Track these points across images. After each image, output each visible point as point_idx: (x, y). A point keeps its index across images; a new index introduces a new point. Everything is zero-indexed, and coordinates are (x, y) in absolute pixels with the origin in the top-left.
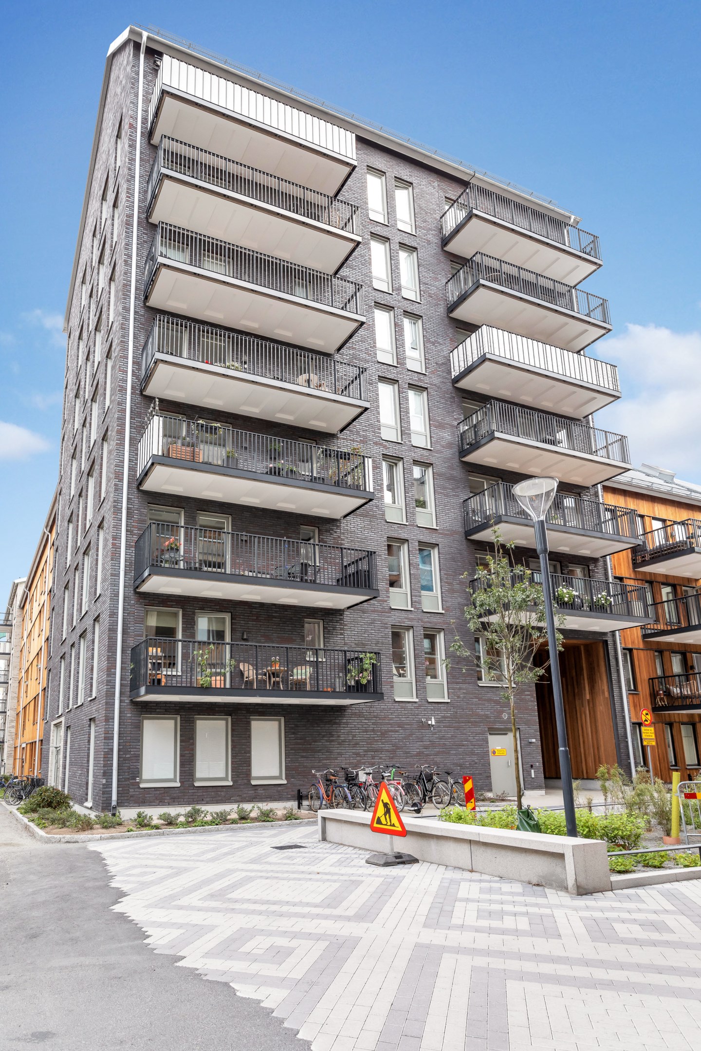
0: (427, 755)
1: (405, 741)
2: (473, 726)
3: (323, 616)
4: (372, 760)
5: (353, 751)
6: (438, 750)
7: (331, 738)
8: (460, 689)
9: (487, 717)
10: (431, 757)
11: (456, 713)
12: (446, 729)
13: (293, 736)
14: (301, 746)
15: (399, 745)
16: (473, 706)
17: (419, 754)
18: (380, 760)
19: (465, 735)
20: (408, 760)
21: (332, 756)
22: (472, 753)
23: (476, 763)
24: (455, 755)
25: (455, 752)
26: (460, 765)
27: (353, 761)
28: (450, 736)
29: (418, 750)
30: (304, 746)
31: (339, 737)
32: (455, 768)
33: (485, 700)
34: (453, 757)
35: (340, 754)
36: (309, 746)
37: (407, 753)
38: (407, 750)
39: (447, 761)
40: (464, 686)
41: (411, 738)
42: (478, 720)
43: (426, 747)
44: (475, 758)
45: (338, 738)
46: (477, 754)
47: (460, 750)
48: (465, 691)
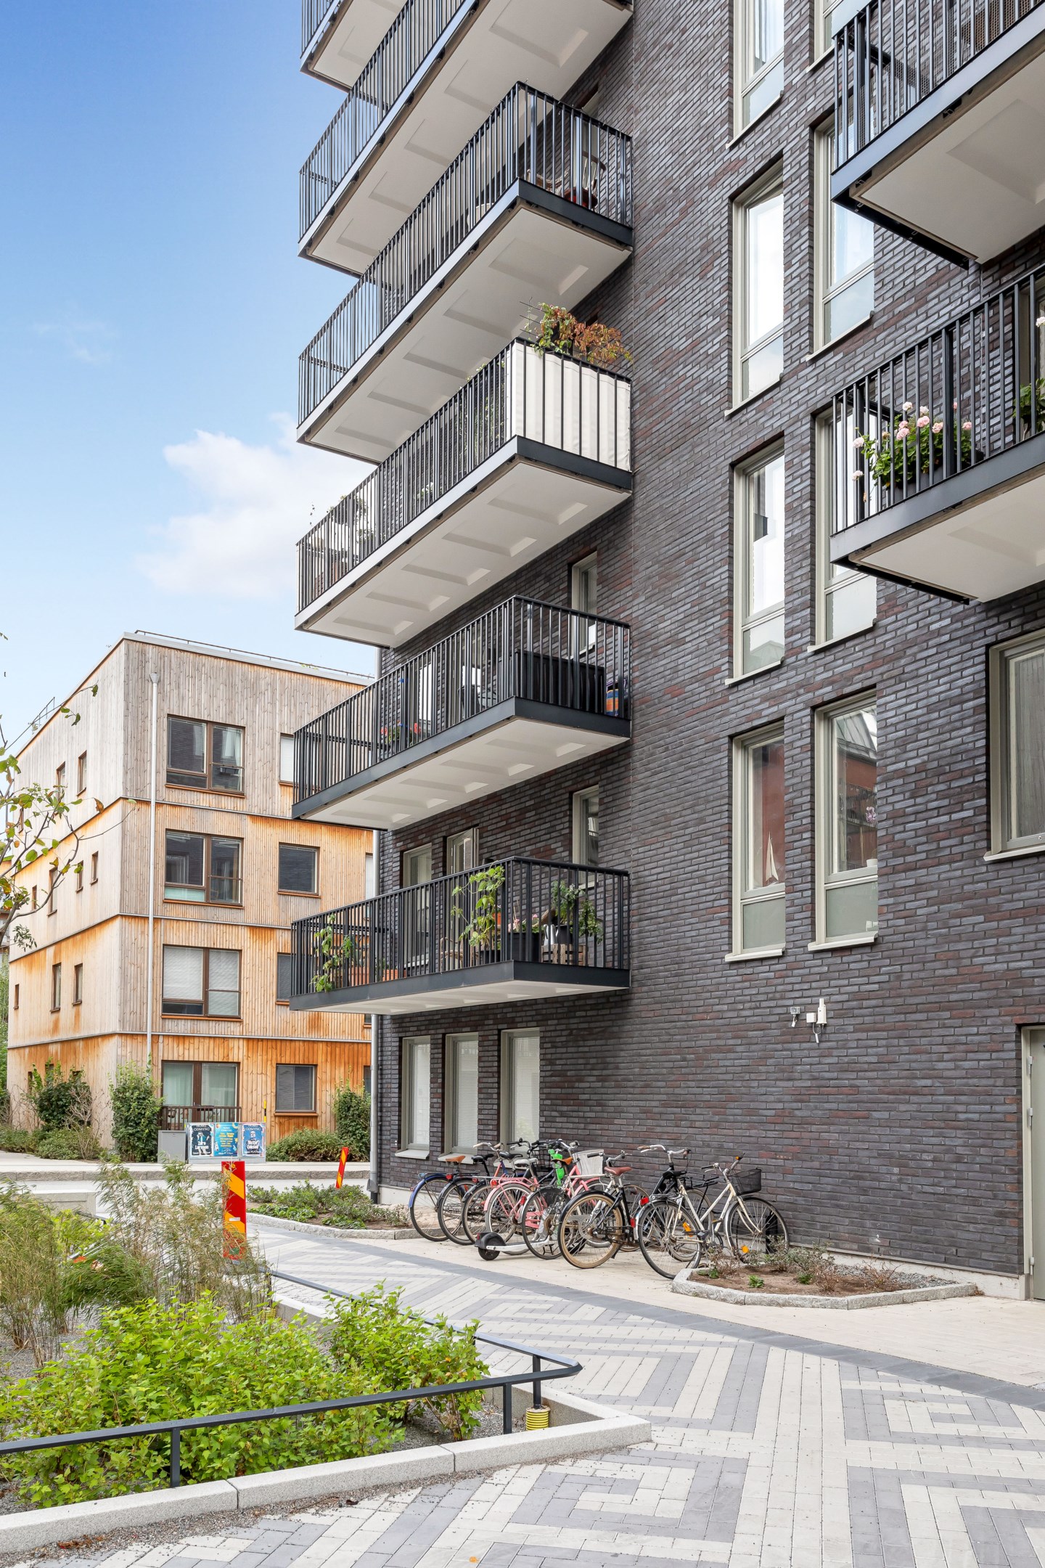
0: (803, 1122)
1: (747, 1077)
2: (958, 1022)
3: (597, 773)
4: (676, 1129)
5: (641, 1103)
6: (834, 1106)
7: (605, 1072)
8: (918, 887)
9: (1017, 979)
10: (814, 1128)
11: (899, 976)
12: (864, 1035)
13: (549, 1068)
14: (559, 1090)
15: (733, 1090)
16: (960, 946)
17: (781, 1118)
18: (691, 1130)
19: (924, 1057)
20: (753, 1132)
21: (605, 1115)
22: (949, 1122)
23: (959, 1159)
24: (887, 1124)
25: (886, 1115)
26: (902, 1162)
27: (640, 1129)
28: (874, 1059)
29: (780, 1106)
30: (564, 1091)
31: (617, 1068)
32: (883, 1169)
33: (1012, 915)
34: (879, 1131)
35: (619, 1110)
36: (570, 1091)
37: (752, 1111)
38: (752, 1105)
39: (858, 1145)
40: (933, 874)
41: (763, 1069)
42: (977, 995)
43: (800, 1097)
44: (957, 1140)
45: (615, 1072)
46: (968, 1127)
47: (903, 1107)
48: (935, 893)
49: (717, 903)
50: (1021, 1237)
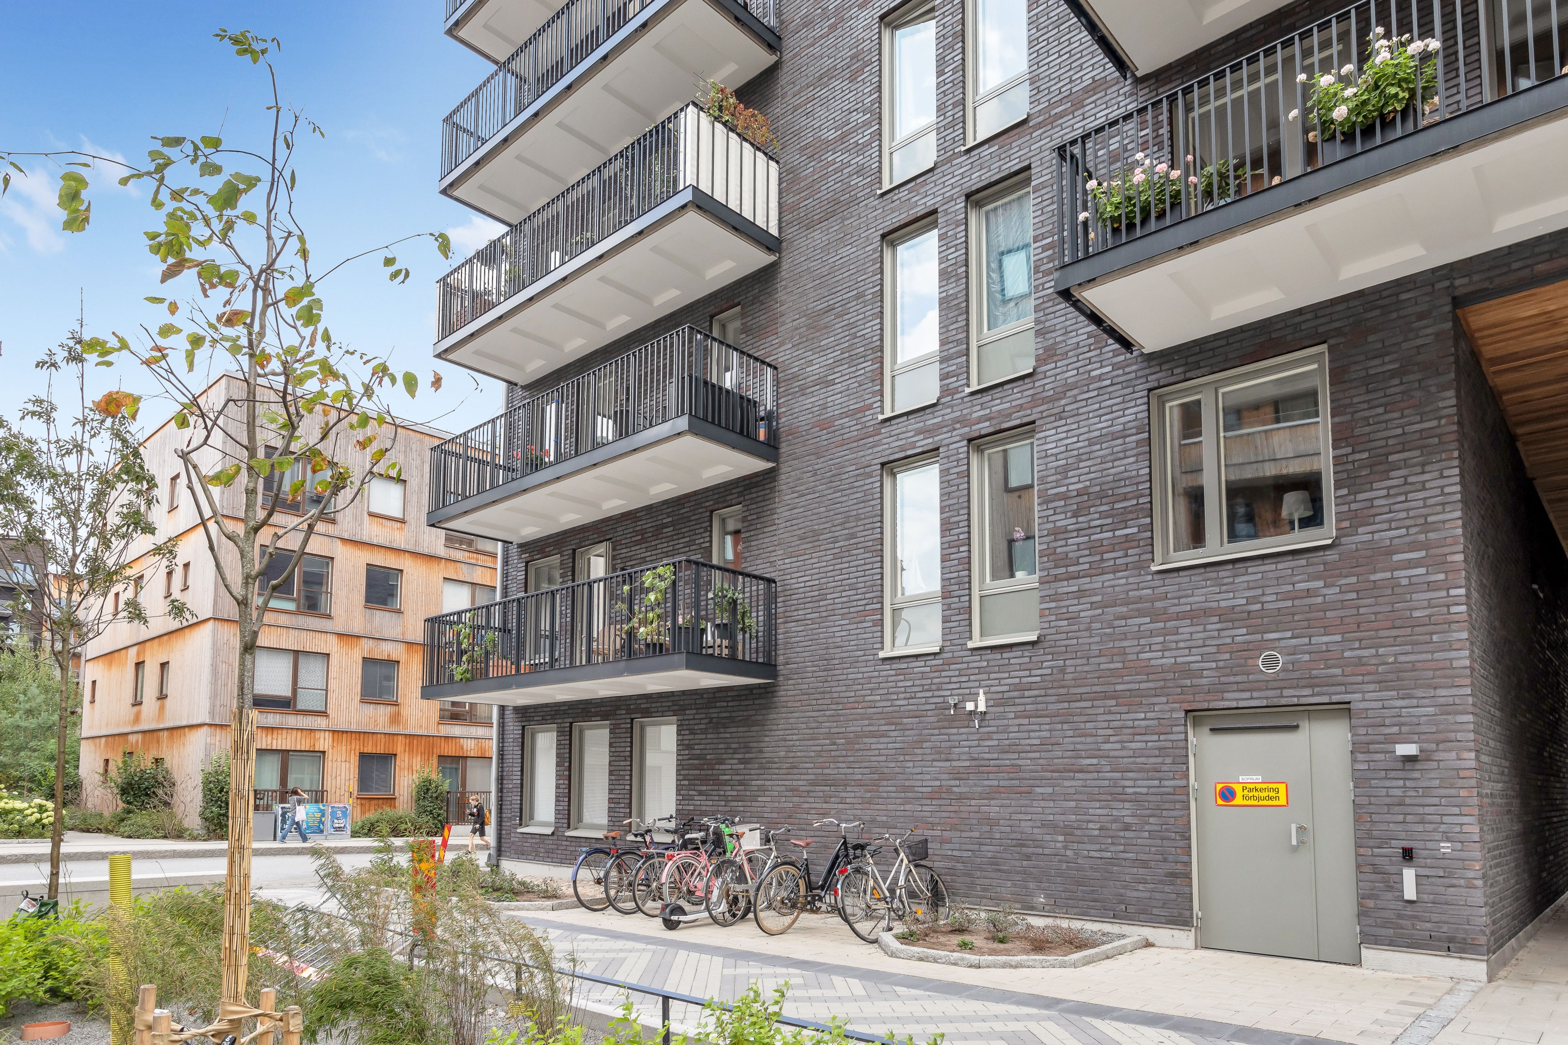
0: (961, 797)
1: (902, 758)
2: (1125, 709)
3: (740, 494)
4: (825, 805)
5: (787, 783)
6: (995, 783)
7: (747, 756)
8: (1081, 594)
9: (1186, 671)
10: (973, 802)
11: (1062, 670)
12: (1026, 721)
13: (687, 752)
14: (698, 772)
15: (886, 770)
16: (1126, 643)
17: (936, 794)
18: (841, 806)
19: (1089, 740)
20: (908, 807)
21: (748, 793)
22: (1118, 796)
23: (1127, 828)
24: (1052, 797)
25: (1050, 790)
26: (1068, 831)
27: (786, 805)
28: (1037, 742)
29: (938, 783)
30: (702, 772)
31: (761, 752)
32: (1048, 837)
33: (1179, 617)
34: (1042, 803)
35: (763, 789)
36: (710, 772)
37: (905, 789)
38: (907, 783)
39: (1020, 816)
40: (1097, 582)
41: (918, 751)
42: (1143, 686)
43: (958, 775)
44: (1125, 811)
45: (759, 755)
46: (1136, 799)
47: (1067, 783)
48: (1099, 598)
49: (868, 607)
50: (1191, 894)
